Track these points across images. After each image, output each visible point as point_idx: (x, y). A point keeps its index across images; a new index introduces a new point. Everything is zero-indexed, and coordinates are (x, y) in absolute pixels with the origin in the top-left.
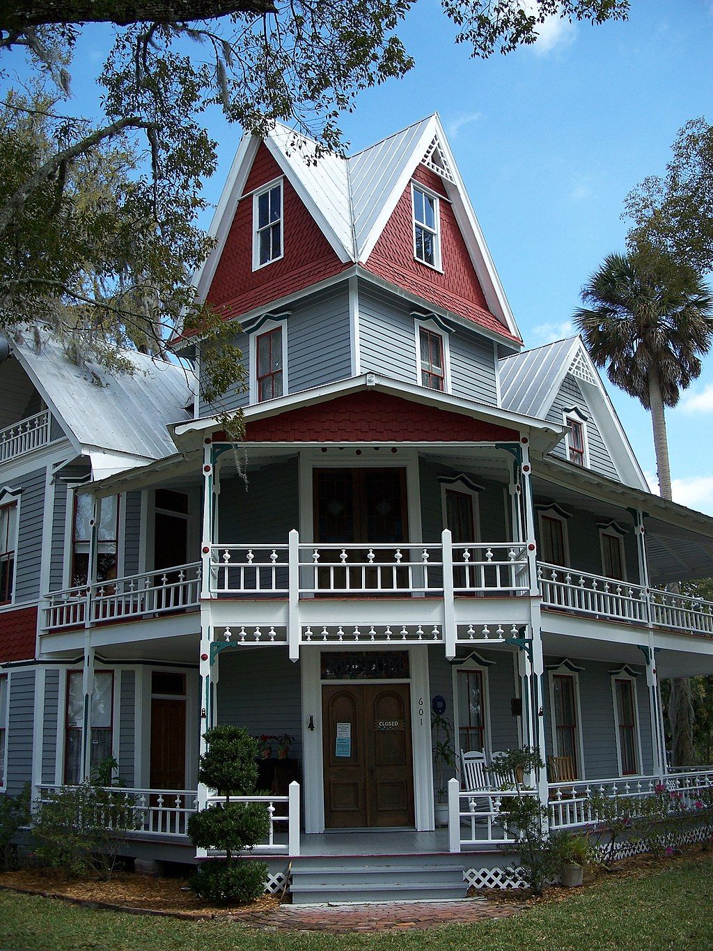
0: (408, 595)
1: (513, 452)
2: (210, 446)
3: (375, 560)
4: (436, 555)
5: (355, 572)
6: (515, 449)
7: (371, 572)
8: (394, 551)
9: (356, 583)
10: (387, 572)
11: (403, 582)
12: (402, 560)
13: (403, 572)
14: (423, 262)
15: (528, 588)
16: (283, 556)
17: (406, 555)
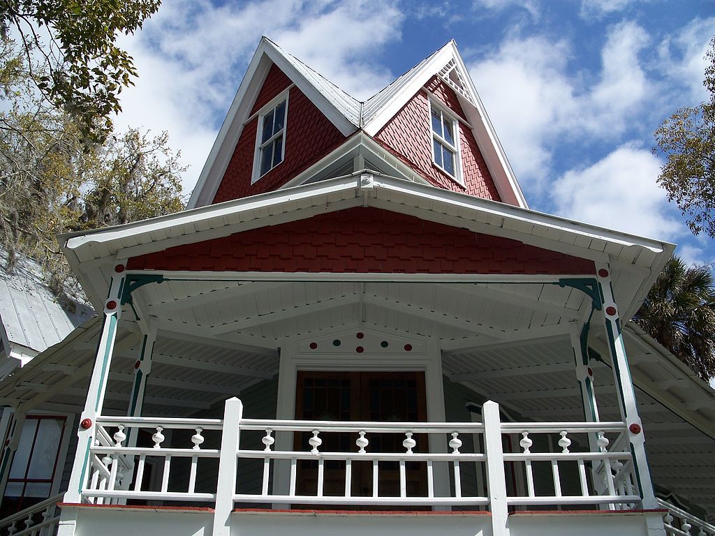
0: (428, 508)
1: (587, 292)
2: (123, 274)
3: (368, 449)
4: (474, 442)
5: (335, 469)
6: (590, 287)
7: (362, 470)
8: (402, 436)
9: (334, 486)
10: (389, 469)
11: (418, 487)
12: (415, 450)
13: (417, 470)
14: (443, 169)
15: (637, 497)
16: (214, 439)
17: (423, 443)
